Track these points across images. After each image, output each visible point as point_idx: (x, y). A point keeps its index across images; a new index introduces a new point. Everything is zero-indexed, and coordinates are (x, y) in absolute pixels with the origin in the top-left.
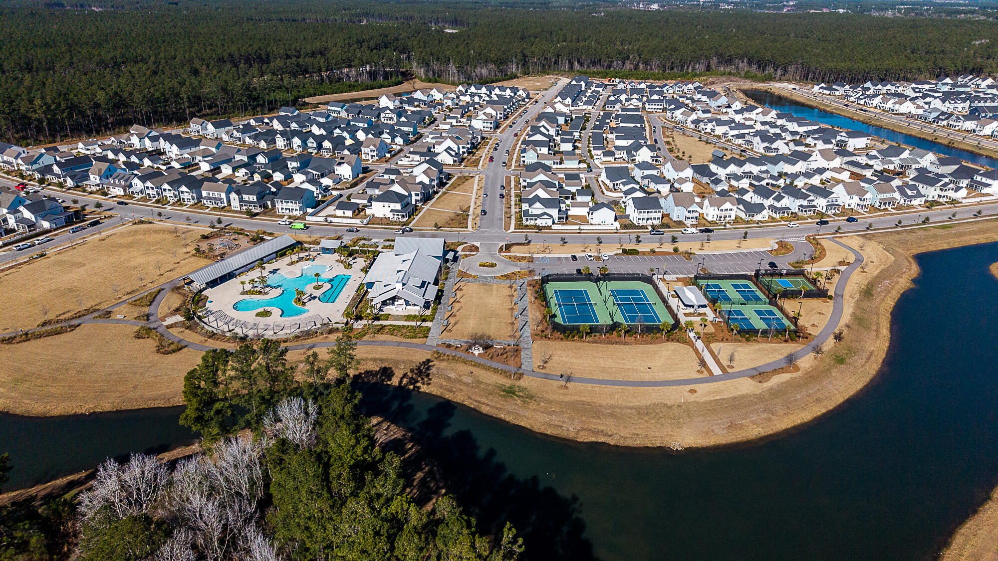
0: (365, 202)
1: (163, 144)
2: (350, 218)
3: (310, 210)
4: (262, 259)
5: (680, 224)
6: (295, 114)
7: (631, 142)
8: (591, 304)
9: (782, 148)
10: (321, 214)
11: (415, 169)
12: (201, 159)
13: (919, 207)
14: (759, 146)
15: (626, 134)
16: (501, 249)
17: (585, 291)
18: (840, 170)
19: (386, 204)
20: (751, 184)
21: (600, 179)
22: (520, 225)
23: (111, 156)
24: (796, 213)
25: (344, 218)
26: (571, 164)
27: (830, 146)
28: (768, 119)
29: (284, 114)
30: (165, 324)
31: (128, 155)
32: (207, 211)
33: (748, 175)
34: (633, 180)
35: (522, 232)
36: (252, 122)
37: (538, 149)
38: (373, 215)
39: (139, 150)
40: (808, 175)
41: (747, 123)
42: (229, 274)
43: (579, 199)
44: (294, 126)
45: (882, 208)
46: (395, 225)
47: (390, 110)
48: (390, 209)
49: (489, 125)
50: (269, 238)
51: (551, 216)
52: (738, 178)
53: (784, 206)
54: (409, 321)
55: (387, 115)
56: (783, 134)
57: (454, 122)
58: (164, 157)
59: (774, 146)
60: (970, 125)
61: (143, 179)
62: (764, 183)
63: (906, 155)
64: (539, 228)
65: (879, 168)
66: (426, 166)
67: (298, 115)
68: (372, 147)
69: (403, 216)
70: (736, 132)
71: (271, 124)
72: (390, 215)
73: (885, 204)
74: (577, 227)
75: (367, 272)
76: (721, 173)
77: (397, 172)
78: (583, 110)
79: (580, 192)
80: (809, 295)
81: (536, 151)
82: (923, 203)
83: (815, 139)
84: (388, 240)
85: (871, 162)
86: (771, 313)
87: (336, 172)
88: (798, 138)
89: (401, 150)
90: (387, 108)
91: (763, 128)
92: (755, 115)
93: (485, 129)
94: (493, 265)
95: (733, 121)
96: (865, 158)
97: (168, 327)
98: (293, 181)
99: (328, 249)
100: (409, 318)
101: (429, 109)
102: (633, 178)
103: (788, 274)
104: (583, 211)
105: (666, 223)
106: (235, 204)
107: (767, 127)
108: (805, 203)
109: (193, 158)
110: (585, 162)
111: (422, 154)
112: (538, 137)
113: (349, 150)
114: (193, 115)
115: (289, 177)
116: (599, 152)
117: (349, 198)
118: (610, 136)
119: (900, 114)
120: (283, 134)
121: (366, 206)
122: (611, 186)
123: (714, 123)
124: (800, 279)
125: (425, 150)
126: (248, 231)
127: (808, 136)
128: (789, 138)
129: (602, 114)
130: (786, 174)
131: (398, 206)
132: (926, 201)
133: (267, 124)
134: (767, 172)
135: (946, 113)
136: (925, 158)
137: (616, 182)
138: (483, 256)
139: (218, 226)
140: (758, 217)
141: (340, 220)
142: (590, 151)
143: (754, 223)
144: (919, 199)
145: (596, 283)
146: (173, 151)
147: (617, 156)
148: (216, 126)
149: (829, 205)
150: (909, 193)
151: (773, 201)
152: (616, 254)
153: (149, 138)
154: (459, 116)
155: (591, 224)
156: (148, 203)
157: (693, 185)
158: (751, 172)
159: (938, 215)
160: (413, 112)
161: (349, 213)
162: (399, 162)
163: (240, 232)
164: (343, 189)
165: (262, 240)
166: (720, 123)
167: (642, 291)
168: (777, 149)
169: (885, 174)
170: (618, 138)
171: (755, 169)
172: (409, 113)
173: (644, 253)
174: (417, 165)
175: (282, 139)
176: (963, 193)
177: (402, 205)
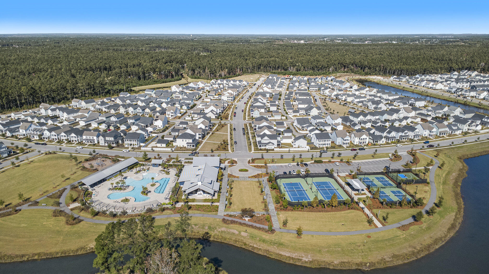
0: (172, 139)
1: (58, 113)
2: (165, 148)
3: (142, 144)
4: (120, 171)
5: (340, 146)
6: (127, 96)
7: (306, 106)
8: (304, 190)
9: (383, 107)
10: (149, 146)
11: (196, 122)
12: (80, 119)
13: (459, 135)
14: (372, 107)
15: (303, 102)
16: (249, 162)
17: (299, 183)
18: (415, 118)
19: (184, 140)
20: (372, 126)
21: (294, 124)
22: (256, 149)
23: (30, 119)
24: (398, 140)
25: (161, 148)
26: (278, 117)
27: (407, 106)
28: (372, 93)
29: (122, 96)
30: (70, 208)
31: (39, 118)
32: (86, 146)
33: (370, 121)
34: (311, 124)
35: (259, 152)
36: (105, 100)
37: (259, 109)
38: (177, 146)
39: (45, 116)
40: (400, 120)
41: (362, 95)
42: (103, 179)
43: (286, 135)
44: (128, 102)
45: (441, 136)
46: (190, 151)
47: (178, 92)
48: (186, 142)
49: (231, 99)
50: (123, 160)
51: (273, 144)
52: (365, 123)
53: (392, 136)
54: (206, 202)
55: (177, 95)
56: (382, 100)
57: (212, 97)
58: (58, 119)
59: (379, 106)
60: (473, 94)
61: (50, 130)
62: (379, 124)
63: (446, 109)
64: (267, 150)
65: (434, 116)
66: (202, 120)
67: (130, 96)
68: (172, 111)
69: (193, 146)
70: (358, 100)
71: (115, 101)
72: (186, 145)
73: (443, 134)
74: (288, 149)
75: (179, 176)
76: (356, 120)
77: (187, 123)
78: (278, 91)
79: (286, 131)
80: (417, 182)
81: (259, 111)
82: (461, 133)
83: (398, 102)
84: (187, 159)
85: (429, 113)
86: (399, 192)
87: (154, 124)
88: (389, 102)
89: (186, 112)
90: (176, 92)
91: (370, 98)
92: (365, 91)
93: (229, 101)
94: (247, 171)
95: (355, 95)
96: (426, 111)
97: (72, 210)
98: (131, 130)
99: (156, 164)
100: (206, 201)
101: (197, 91)
102: (311, 123)
103: (404, 171)
104: (289, 141)
105: (334, 146)
106: (102, 142)
107: (373, 97)
108: (403, 134)
109: (75, 119)
110: (284, 116)
111: (198, 114)
112: (258, 104)
113: (159, 113)
114: (73, 98)
115: (129, 127)
116: (291, 111)
117: (163, 137)
118: (294, 103)
119: (436, 89)
120: (124, 106)
121: (173, 141)
122: (301, 128)
123: (346, 96)
124: (410, 174)
125: (199, 112)
126: (111, 156)
127: (395, 101)
128: (385, 102)
129: (288, 92)
130: (389, 120)
131: (191, 141)
132: (462, 132)
133: (113, 101)
134: (379, 119)
135: (460, 89)
136: (456, 110)
137: (303, 126)
138: (240, 165)
139: (94, 154)
140: (380, 142)
141: (159, 149)
142: (285, 110)
143: (378, 145)
144: (459, 131)
145: (304, 178)
146: (64, 116)
147: (300, 113)
148: (86, 103)
149: (415, 135)
150: (454, 128)
151: (386, 134)
152: (311, 163)
153: (50, 109)
154: (214, 95)
155: (295, 148)
156: (53, 143)
157: (342, 126)
158: (371, 120)
159: (471, 139)
160: (190, 93)
161: (164, 145)
162: (186, 119)
163: (106, 157)
164: (159, 133)
165: (119, 161)
166: (349, 96)
167: (329, 182)
168: (381, 108)
169: (438, 119)
170: (299, 104)
171: (373, 118)
172: (188, 94)
173: (325, 162)
174: (197, 120)
175: (123, 109)
176: (479, 127)
177: (193, 140)
